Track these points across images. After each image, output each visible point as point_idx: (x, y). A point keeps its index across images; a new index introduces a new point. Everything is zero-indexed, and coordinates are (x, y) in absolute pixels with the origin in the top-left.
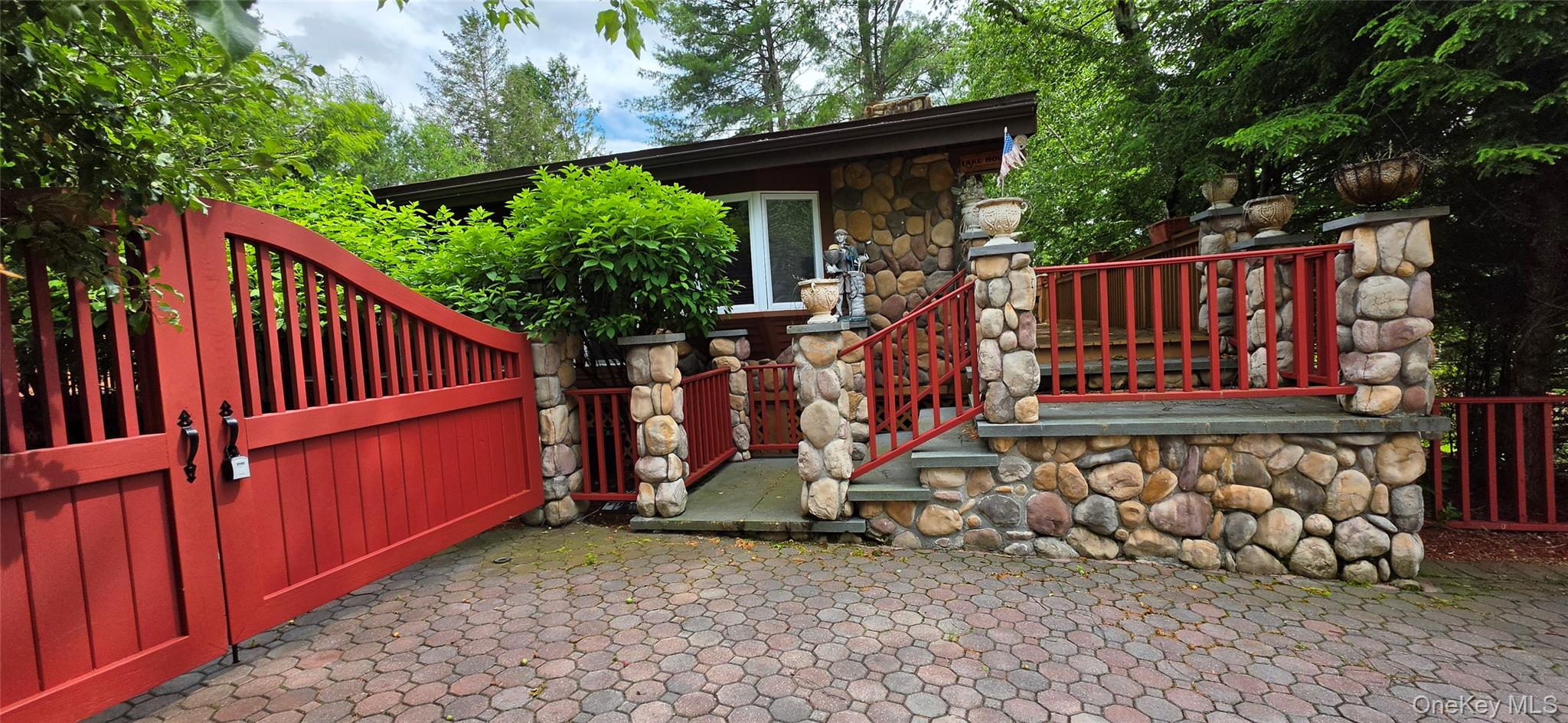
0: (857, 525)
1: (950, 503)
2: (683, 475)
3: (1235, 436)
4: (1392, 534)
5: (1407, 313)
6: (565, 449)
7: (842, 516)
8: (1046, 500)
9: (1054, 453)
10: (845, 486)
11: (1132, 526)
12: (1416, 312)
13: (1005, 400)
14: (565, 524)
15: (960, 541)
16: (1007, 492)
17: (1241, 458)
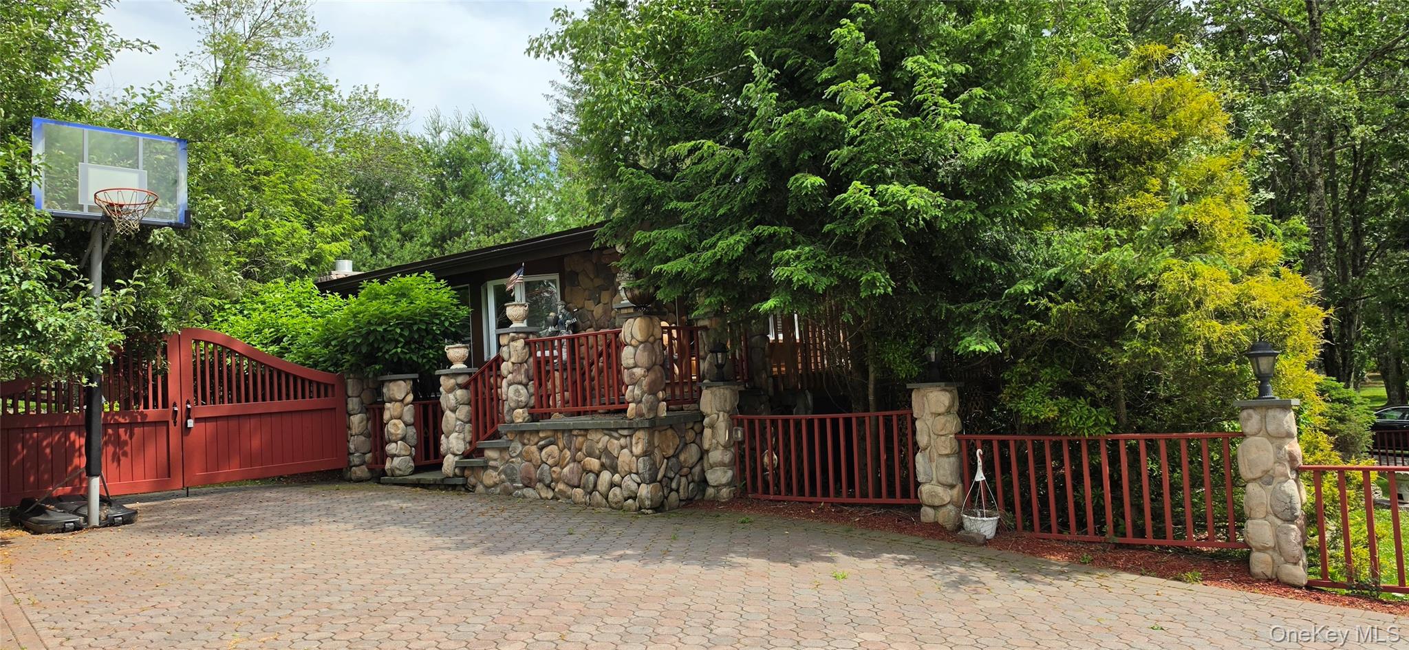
0: (460, 481)
1: (495, 468)
2: (410, 455)
3: (587, 430)
4: (639, 485)
5: (636, 366)
6: (363, 438)
7: (455, 475)
8: (526, 466)
9: (529, 440)
10: (457, 459)
11: (557, 481)
12: (639, 364)
13: (508, 411)
14: (360, 481)
15: (498, 490)
16: (512, 462)
17: (589, 442)
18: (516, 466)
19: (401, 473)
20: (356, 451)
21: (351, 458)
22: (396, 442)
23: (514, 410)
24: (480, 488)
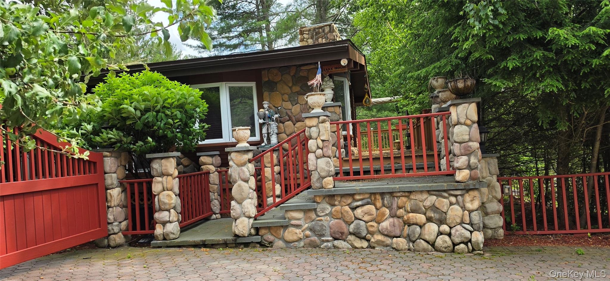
0: (258, 239)
1: (298, 226)
2: (178, 220)
3: (410, 192)
4: (471, 232)
5: (470, 140)
6: (119, 209)
7: (250, 235)
8: (337, 223)
9: (340, 202)
10: (252, 221)
11: (372, 233)
12: (473, 139)
13: (318, 179)
14: (118, 246)
15: (302, 244)
16: (321, 220)
17: (412, 202)
18: (325, 223)
19: (174, 236)
20: (115, 220)
21: (110, 227)
22: (169, 210)
23: (324, 178)
24: (279, 243)
